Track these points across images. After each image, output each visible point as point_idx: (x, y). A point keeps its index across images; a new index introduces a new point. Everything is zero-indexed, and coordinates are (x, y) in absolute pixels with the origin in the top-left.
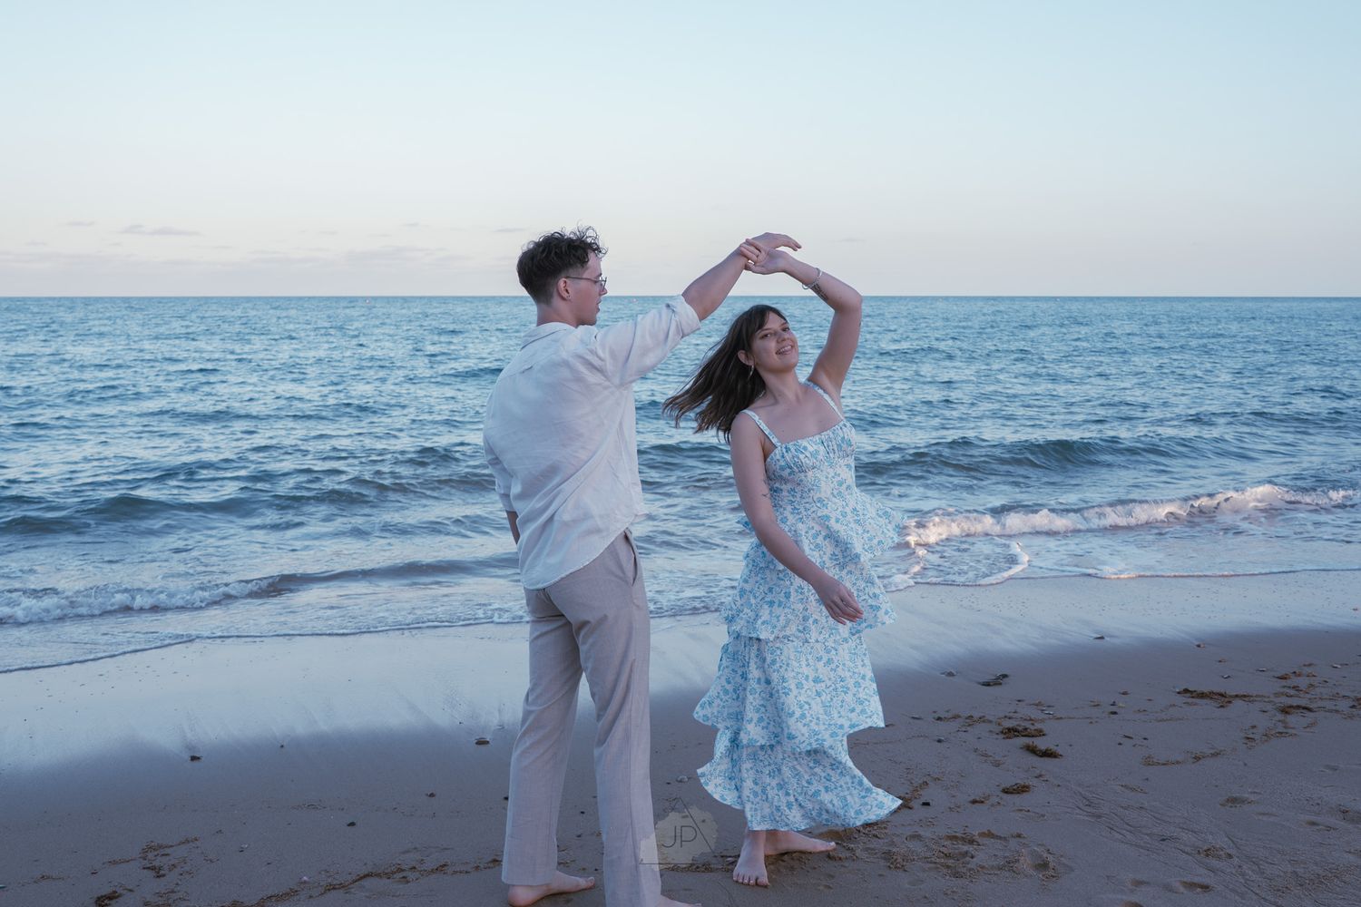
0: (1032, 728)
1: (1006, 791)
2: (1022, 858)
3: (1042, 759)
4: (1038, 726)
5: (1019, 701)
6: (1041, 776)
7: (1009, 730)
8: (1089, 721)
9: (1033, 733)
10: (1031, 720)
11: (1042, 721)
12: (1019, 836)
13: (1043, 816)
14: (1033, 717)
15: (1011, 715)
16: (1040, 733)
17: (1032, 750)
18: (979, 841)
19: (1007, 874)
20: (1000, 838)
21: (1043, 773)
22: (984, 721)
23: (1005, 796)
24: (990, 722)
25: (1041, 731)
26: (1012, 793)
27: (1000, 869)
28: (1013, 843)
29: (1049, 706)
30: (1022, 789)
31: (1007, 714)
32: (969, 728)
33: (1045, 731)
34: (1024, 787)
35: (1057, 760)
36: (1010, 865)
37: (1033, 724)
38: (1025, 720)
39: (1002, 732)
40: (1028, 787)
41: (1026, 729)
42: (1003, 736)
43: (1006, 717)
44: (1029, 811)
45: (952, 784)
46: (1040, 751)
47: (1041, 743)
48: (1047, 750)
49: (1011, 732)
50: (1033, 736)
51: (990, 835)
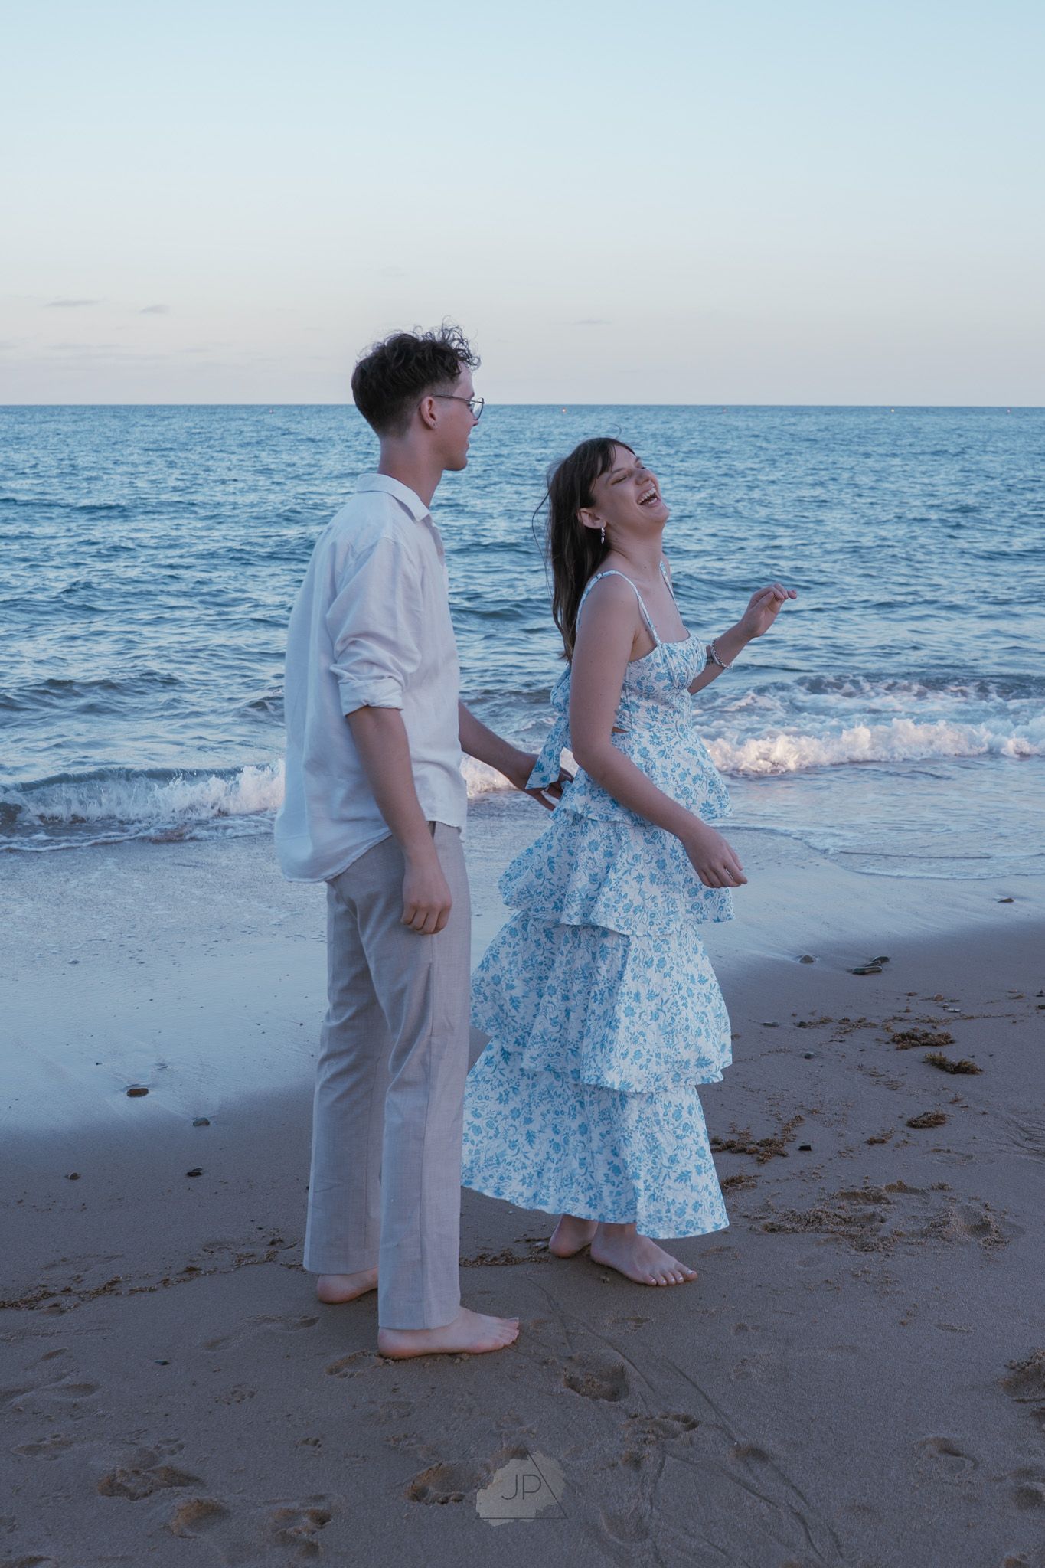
0: (935, 1033)
1: (913, 1124)
2: (953, 1219)
3: (956, 1075)
4: (942, 1030)
5: (910, 995)
6: (956, 1101)
7: (904, 1037)
8: (1011, 1019)
9: (938, 1040)
10: (931, 1021)
11: (946, 1022)
12: (942, 1187)
13: (970, 1157)
14: (932, 1017)
15: (902, 1015)
16: (947, 1040)
17: (940, 1065)
18: (888, 1196)
19: (934, 1242)
20: (915, 1191)
21: (960, 1096)
22: (865, 1026)
23: (912, 1131)
24: (875, 1026)
25: (947, 1037)
26: (921, 1127)
27: (923, 1235)
28: (935, 1198)
29: (951, 1001)
30: (934, 1121)
31: (898, 1015)
32: (846, 1037)
33: (954, 1037)
34: (937, 1117)
35: (975, 1077)
36: (936, 1229)
37: (935, 1028)
38: (923, 1021)
39: (893, 1041)
40: (942, 1117)
41: (926, 1035)
42: (896, 1046)
43: (895, 1018)
44: (949, 1151)
45: (836, 1117)
46: (953, 1065)
47: (952, 1055)
48: (960, 1064)
49: (906, 1040)
50: (937, 1045)
51: (902, 1188)
